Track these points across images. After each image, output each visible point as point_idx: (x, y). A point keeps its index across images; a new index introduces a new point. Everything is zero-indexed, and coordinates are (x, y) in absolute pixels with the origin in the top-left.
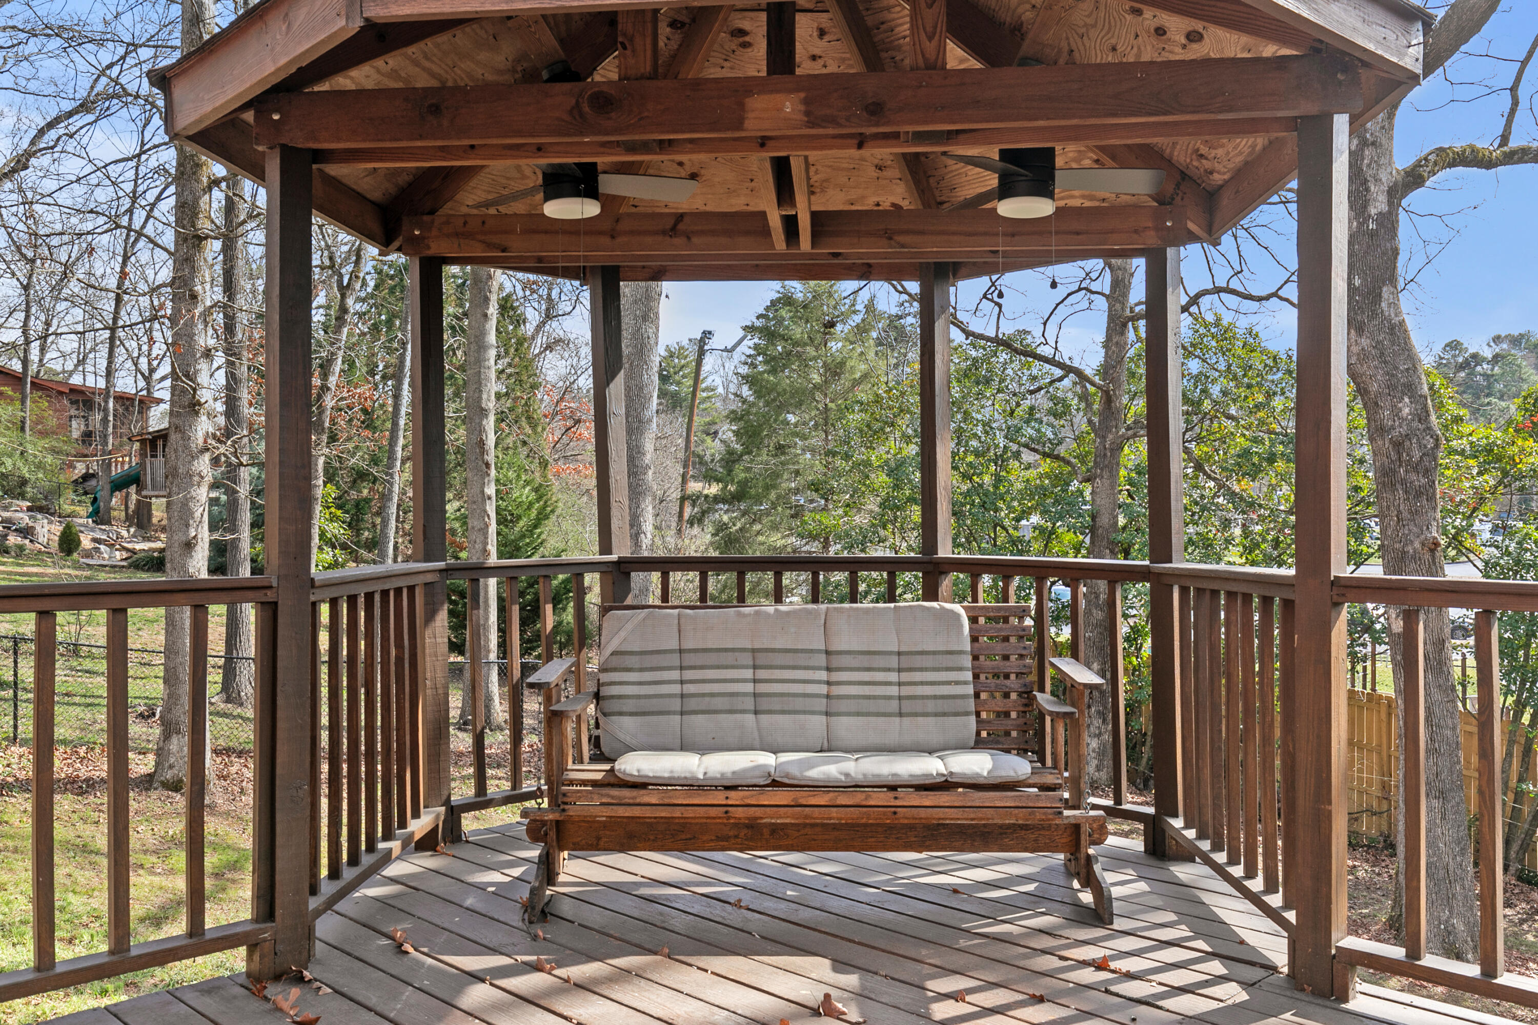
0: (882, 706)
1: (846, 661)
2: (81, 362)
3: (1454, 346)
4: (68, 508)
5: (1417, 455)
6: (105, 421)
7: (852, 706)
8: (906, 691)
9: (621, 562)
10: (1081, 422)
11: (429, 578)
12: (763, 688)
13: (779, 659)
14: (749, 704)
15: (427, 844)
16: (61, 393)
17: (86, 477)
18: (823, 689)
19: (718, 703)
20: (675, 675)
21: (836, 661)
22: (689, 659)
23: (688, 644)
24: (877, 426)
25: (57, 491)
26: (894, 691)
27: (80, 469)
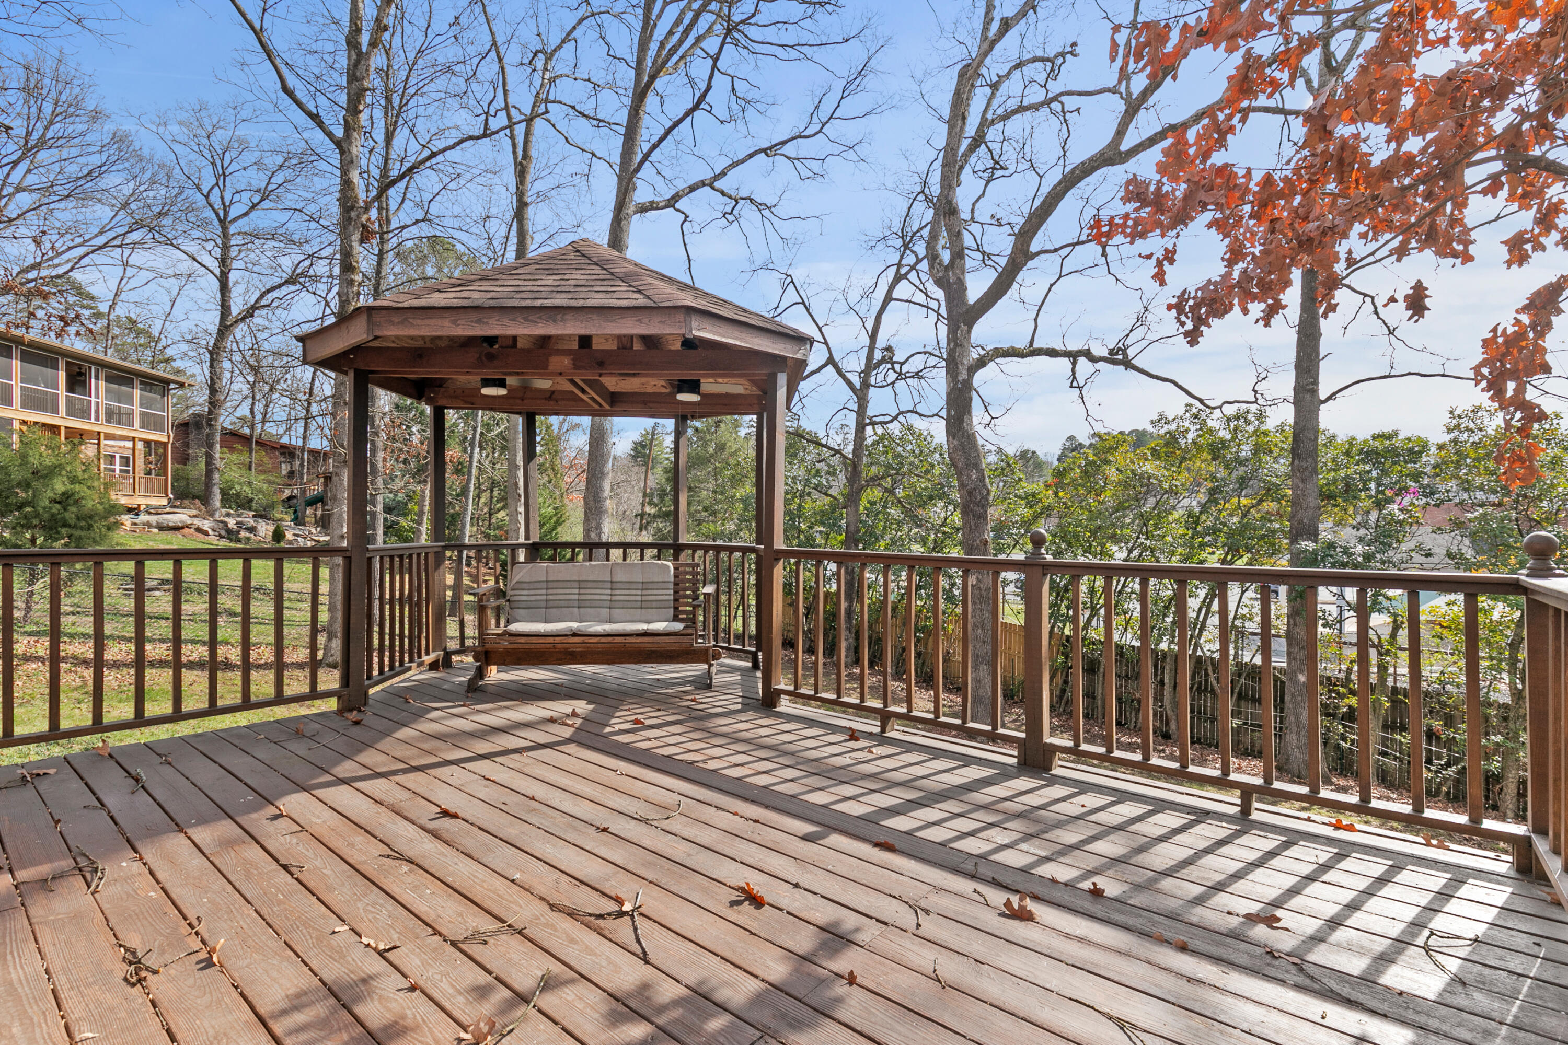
0: (634, 604)
1: (619, 586)
2: (288, 429)
3: (1071, 438)
4: (279, 516)
5: (979, 498)
6: (302, 465)
7: (620, 604)
8: (644, 598)
9: (534, 544)
10: (842, 477)
11: (436, 550)
12: (582, 597)
13: (590, 585)
14: (576, 604)
15: (434, 666)
16: (274, 448)
17: (290, 498)
18: (609, 598)
19: (562, 604)
20: (544, 592)
21: (615, 586)
22: (550, 585)
23: (550, 579)
24: (738, 477)
25: (272, 506)
26: (639, 598)
27: (287, 493)
